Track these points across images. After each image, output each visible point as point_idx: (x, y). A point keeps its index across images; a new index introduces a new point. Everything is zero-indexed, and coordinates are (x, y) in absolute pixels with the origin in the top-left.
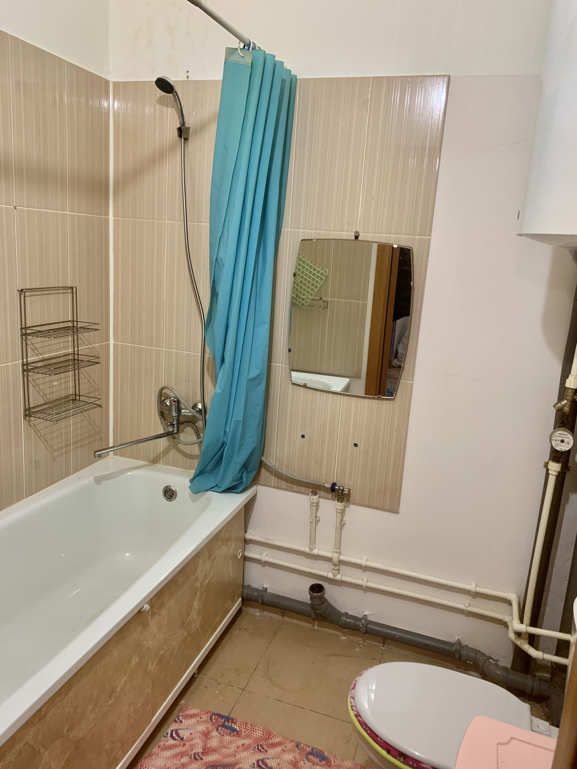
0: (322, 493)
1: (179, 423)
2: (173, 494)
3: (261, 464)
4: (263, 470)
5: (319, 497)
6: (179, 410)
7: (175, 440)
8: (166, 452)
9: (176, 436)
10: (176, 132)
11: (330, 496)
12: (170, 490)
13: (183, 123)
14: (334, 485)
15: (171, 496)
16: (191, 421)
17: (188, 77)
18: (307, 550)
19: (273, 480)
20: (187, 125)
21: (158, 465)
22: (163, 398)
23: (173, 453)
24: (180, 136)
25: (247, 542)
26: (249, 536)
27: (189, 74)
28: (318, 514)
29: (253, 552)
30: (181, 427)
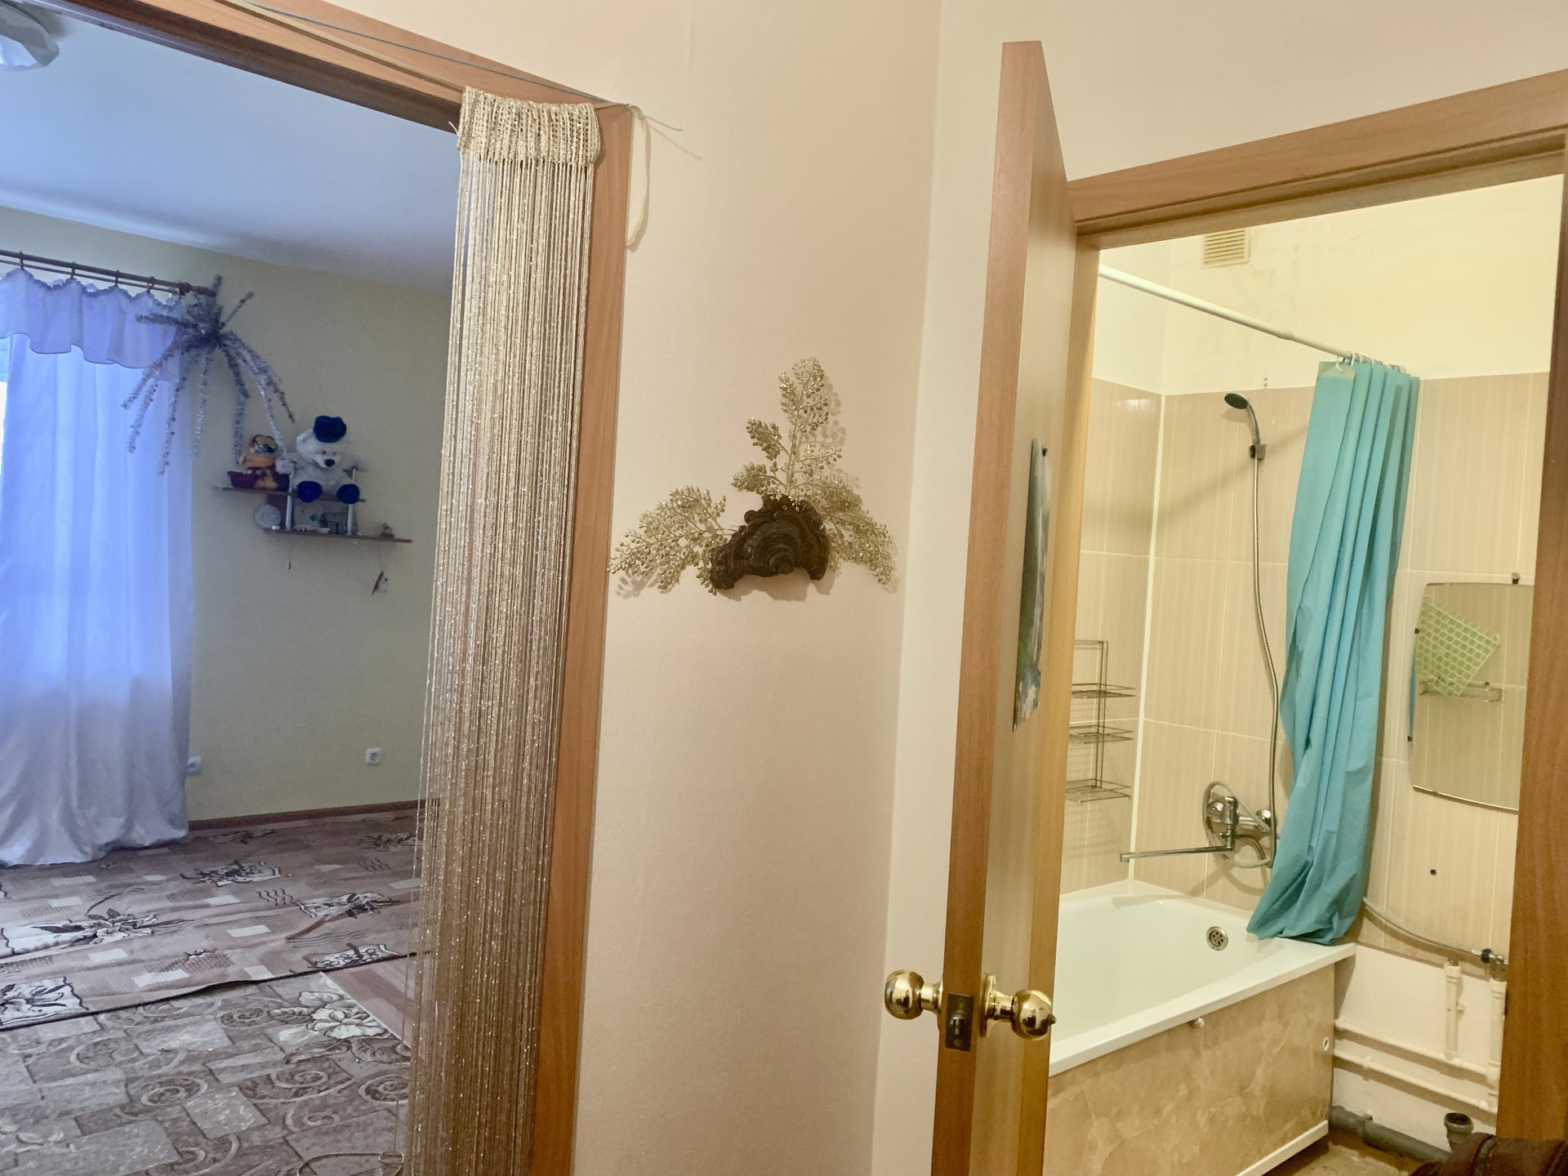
0: (1469, 967)
1: (1234, 836)
2: (1222, 940)
3: (1363, 912)
4: (1366, 921)
5: (1464, 972)
6: (1235, 817)
7: (1227, 860)
8: (1212, 879)
9: (1228, 853)
10: (1247, 452)
11: (1481, 972)
12: (1217, 933)
13: (1258, 441)
14: (1487, 952)
15: (1219, 943)
16: (1253, 836)
17: (1266, 385)
18: (1441, 1057)
19: (1383, 939)
20: (1262, 442)
21: (1199, 899)
22: (1211, 801)
23: (1223, 882)
24: (1253, 456)
25: (1339, 1034)
26: (1342, 1023)
27: (1267, 382)
28: (1462, 1001)
29: (1347, 1051)
30: (1238, 842)
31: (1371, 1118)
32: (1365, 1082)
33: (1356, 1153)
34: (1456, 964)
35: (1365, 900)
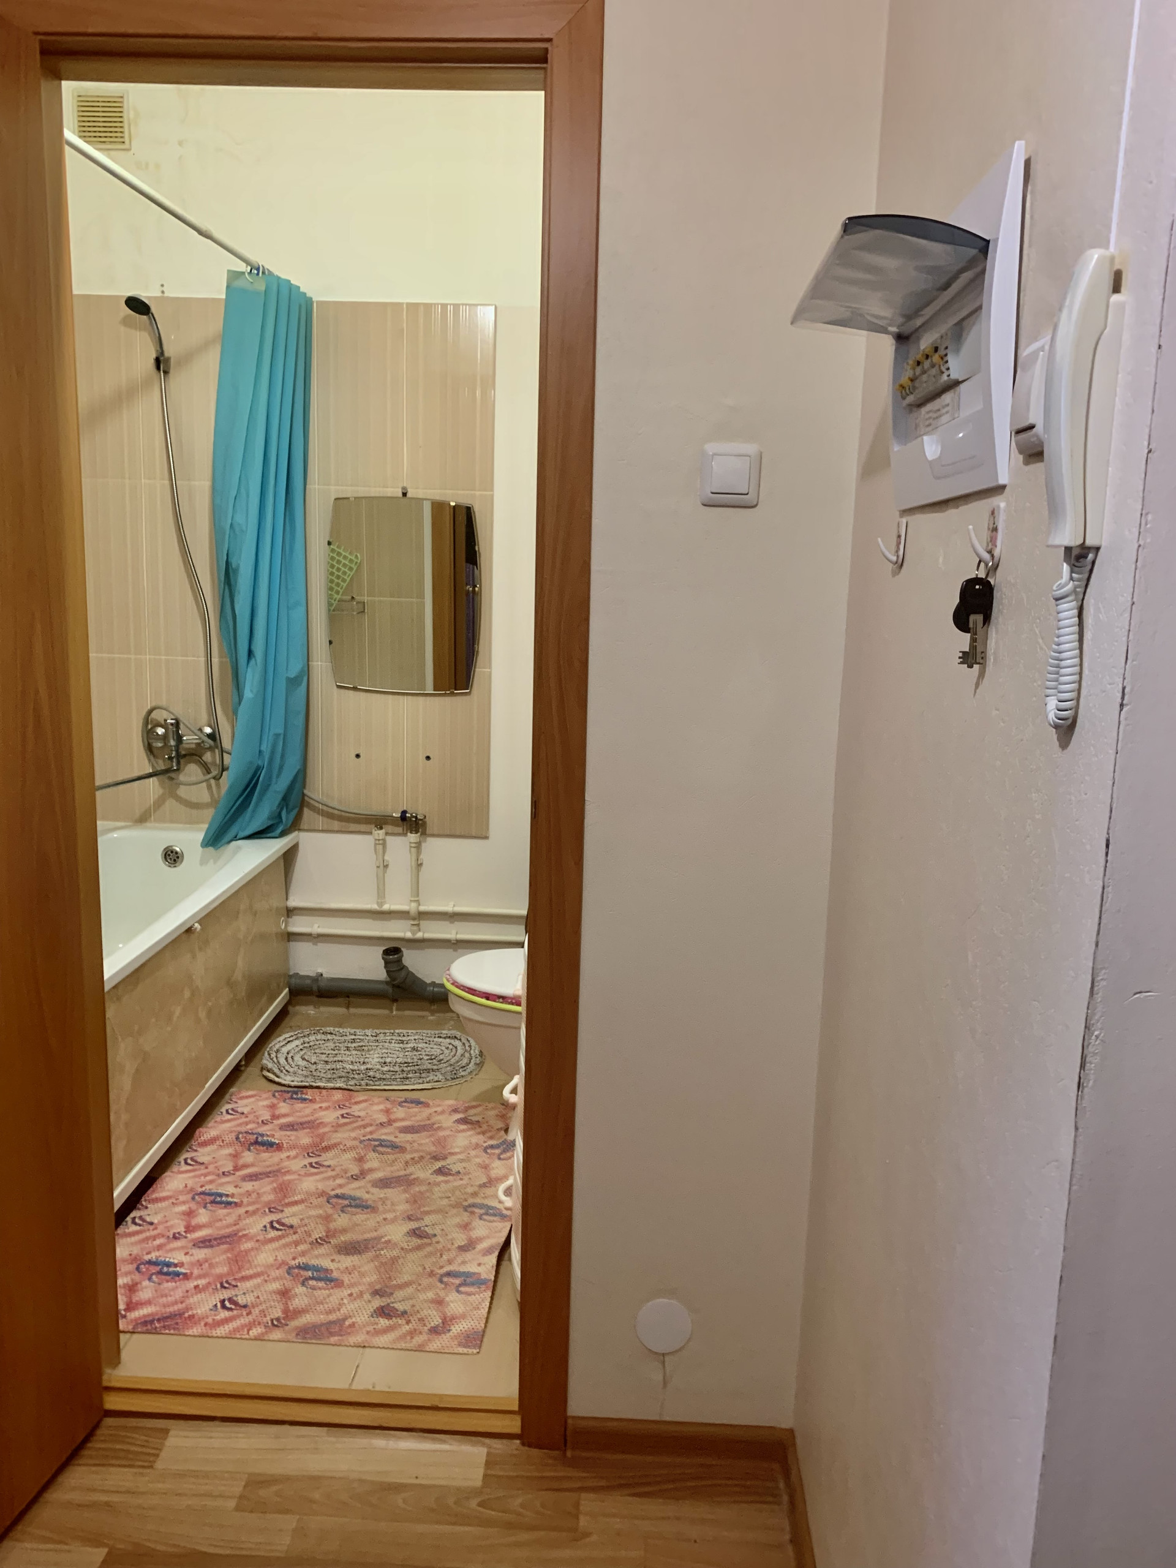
0: (390, 828)
1: (179, 756)
2: (178, 857)
3: (303, 802)
4: (306, 811)
5: (387, 834)
6: (179, 739)
7: (175, 781)
8: (159, 803)
9: (173, 775)
10: (151, 362)
11: (400, 830)
12: (172, 852)
13: (162, 353)
14: (404, 812)
15: (175, 860)
16: (194, 755)
17: (163, 292)
18: (375, 907)
19: (320, 821)
20: (166, 354)
21: (148, 824)
22: (150, 727)
23: (170, 803)
24: (158, 368)
25: (290, 912)
26: (292, 903)
27: (164, 289)
28: (386, 858)
29: (299, 925)
30: (182, 761)
31: (322, 975)
32: (315, 947)
33: (311, 1007)
34: (381, 828)
35: (306, 792)
